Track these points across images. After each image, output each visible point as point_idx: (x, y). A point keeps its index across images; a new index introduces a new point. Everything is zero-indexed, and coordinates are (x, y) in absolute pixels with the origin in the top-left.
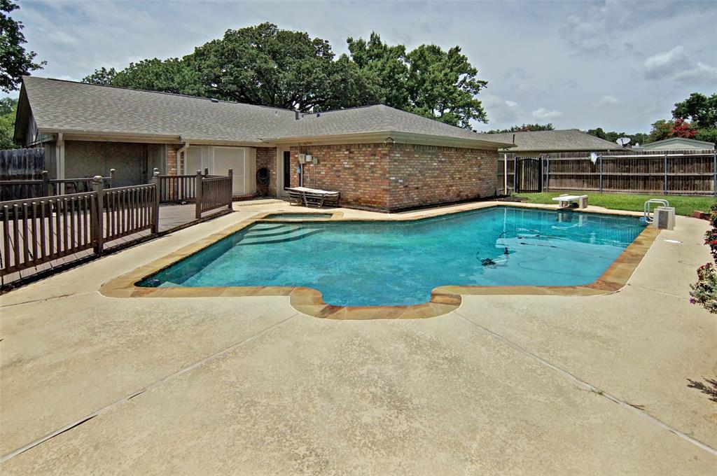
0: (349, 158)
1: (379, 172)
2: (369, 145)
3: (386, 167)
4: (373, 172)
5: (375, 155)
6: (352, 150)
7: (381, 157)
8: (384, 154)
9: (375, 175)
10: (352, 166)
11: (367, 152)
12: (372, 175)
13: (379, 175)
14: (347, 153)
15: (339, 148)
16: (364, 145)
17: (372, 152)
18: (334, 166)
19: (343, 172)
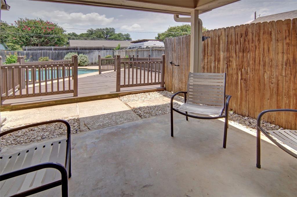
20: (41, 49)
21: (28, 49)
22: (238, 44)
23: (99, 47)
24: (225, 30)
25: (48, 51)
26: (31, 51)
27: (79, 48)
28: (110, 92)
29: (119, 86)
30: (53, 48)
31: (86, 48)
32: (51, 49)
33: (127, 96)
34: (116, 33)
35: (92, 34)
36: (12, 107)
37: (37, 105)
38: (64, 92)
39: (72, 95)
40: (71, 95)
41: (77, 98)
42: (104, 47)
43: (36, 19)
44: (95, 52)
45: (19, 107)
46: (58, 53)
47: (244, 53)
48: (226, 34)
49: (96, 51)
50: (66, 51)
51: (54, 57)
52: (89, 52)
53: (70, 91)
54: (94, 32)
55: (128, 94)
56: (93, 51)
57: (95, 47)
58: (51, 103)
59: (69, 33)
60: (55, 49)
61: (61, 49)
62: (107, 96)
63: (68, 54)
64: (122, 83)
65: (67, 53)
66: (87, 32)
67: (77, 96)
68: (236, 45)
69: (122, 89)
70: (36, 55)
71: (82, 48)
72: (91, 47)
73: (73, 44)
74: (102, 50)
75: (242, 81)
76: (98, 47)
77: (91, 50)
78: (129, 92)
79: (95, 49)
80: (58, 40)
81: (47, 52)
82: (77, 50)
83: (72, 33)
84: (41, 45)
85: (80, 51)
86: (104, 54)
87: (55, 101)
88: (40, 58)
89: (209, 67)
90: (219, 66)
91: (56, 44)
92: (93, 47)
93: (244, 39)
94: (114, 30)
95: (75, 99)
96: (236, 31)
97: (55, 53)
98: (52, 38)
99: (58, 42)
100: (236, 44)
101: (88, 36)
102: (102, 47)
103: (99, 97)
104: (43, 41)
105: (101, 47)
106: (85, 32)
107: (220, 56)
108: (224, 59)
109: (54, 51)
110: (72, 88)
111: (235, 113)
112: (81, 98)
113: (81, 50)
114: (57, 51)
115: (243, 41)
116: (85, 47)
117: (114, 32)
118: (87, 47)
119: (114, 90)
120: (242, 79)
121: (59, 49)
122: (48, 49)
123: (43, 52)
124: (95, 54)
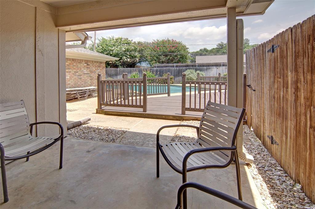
0: (87, 68)
2: (97, 62)
5: (100, 67)
6: (89, 63)
7: (102, 68)
10: (89, 72)
11: (97, 65)
14: (86, 65)
15: (80, 61)
16: (95, 62)
17: (99, 66)
18: (77, 72)
19: (84, 76)
20: (166, 67)
22: (306, 57)
23: (217, 63)
24: (292, 31)
25: (171, 68)
27: (197, 65)
28: (176, 114)
29: (184, 109)
30: (175, 65)
31: (204, 65)
32: (174, 67)
33: (191, 121)
34: (250, 44)
35: (222, 48)
36: (106, 112)
37: (119, 113)
38: (136, 106)
39: (142, 110)
40: (140, 110)
41: (145, 114)
42: (223, 63)
43: (164, 39)
44: (213, 69)
45: (109, 113)
46: (179, 69)
47: (312, 74)
48: (293, 39)
50: (185, 68)
51: (175, 74)
52: (207, 69)
53: (140, 106)
54: (224, 46)
55: (193, 120)
56: (211, 67)
57: (213, 63)
58: (127, 114)
59: (201, 49)
60: (177, 66)
61: (182, 66)
62: (171, 117)
63: (186, 71)
64: (187, 106)
65: (186, 69)
66: (217, 47)
67: (146, 112)
68: (304, 59)
69: (187, 112)
70: (163, 72)
71: (200, 65)
72: (209, 63)
73: (200, 60)
74: (221, 66)
75: (312, 130)
77: (209, 66)
78: (195, 118)
79: (213, 66)
80: (180, 57)
81: (170, 70)
82: (195, 67)
83: (203, 48)
84: (168, 63)
85: (198, 68)
86: (223, 71)
87: (130, 113)
88: (164, 75)
89: (279, 96)
90: (287, 97)
91: (179, 62)
92: (211, 63)
93: (312, 47)
94: (248, 41)
95: (143, 114)
96: (303, 32)
97: (177, 69)
98: (176, 56)
99: (181, 59)
100: (303, 56)
101: (218, 50)
102: (221, 63)
103: (164, 117)
104: (169, 59)
105: (219, 63)
106: (215, 47)
107: (288, 79)
108: (292, 84)
109: (175, 68)
110: (142, 104)
111: (302, 189)
112: (148, 114)
113: (199, 66)
114: (177, 68)
115: (311, 50)
116: (203, 63)
117: (249, 44)
118: (205, 63)
119: (179, 112)
120: (311, 127)
121: (180, 66)
122: (171, 66)
123: (168, 69)
124: (213, 72)
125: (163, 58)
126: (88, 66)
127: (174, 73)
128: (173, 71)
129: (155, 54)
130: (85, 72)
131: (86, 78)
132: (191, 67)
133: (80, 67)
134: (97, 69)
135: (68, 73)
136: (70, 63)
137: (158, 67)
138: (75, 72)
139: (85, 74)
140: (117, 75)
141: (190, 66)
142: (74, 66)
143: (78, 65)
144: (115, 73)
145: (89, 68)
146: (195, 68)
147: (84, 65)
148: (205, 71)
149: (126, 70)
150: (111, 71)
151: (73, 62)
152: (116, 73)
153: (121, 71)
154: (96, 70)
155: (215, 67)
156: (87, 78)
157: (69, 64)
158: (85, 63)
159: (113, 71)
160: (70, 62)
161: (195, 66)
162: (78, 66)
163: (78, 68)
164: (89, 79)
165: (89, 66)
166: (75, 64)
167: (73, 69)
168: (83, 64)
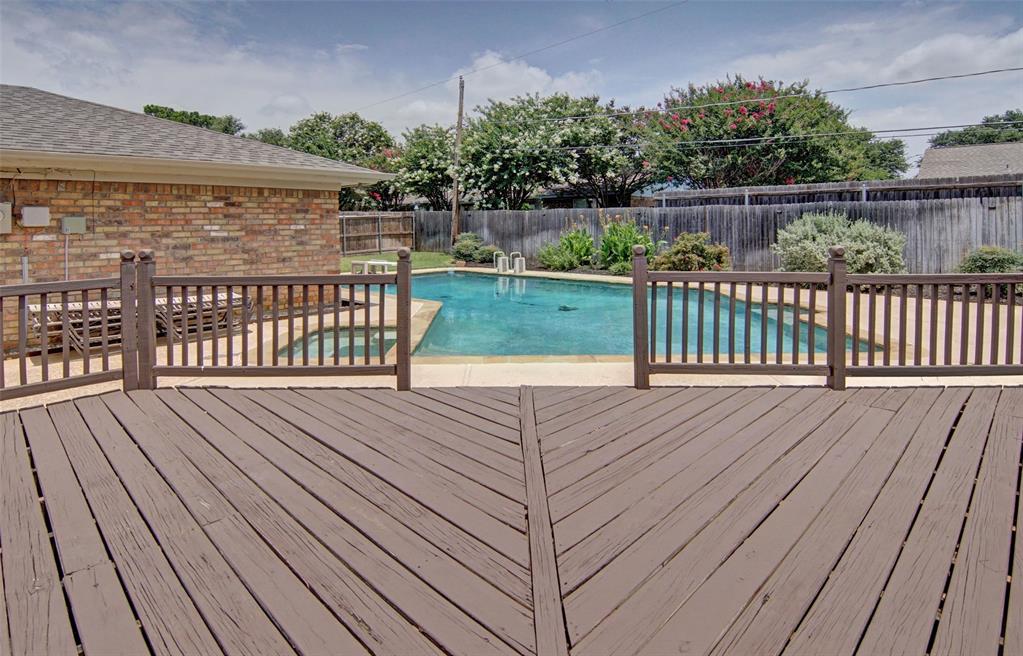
0: (226, 216)
1: (318, 242)
2: (290, 193)
3: (333, 232)
4: (301, 243)
5: (306, 211)
6: (235, 199)
7: (322, 216)
8: (328, 211)
9: (308, 248)
10: (238, 234)
11: (285, 205)
12: (300, 248)
13: (318, 247)
14: (220, 204)
15: (188, 192)
16: (274, 191)
17: (298, 206)
18: (167, 235)
19: (205, 248)
21: (667, 200)
23: (990, 178)
25: (727, 208)
26: (673, 208)
27: (864, 189)
30: (747, 194)
31: (906, 189)
32: (741, 201)
44: (963, 212)
46: (767, 213)
49: (968, 206)
50: (800, 205)
51: (747, 235)
52: (921, 211)
56: (947, 201)
57: (961, 181)
60: (756, 199)
61: (780, 196)
71: (882, 191)
72: (938, 182)
76: (984, 178)
77: (937, 196)
79: (962, 193)
80: (791, 157)
81: (721, 213)
82: (852, 199)
85: (868, 204)
91: (786, 175)
92: (949, 180)
97: (753, 214)
99: (797, 165)
104: (734, 165)
113: (875, 199)
114: (759, 207)
121: (771, 199)
122: (730, 198)
123: (711, 212)
124: (964, 225)
125: (699, 165)
126: (232, 210)
127: (741, 231)
128: (735, 224)
129: (669, 148)
130: (213, 234)
131: (222, 257)
132: (830, 199)
133: (184, 214)
134: (290, 219)
135: (115, 238)
136: (123, 201)
137: (671, 203)
138: (153, 235)
139: (213, 240)
140: (522, 237)
141: (826, 196)
142: (154, 210)
143: (171, 208)
144: (515, 227)
145: (239, 216)
146: (848, 204)
147: (209, 205)
148: (911, 223)
149: (553, 218)
150: (505, 219)
151: (142, 196)
152: (521, 227)
153: (533, 220)
154: (279, 224)
155: (975, 201)
156: (228, 256)
157: (118, 204)
158: (216, 199)
159: (510, 222)
160: (127, 197)
161: (855, 196)
162: (174, 210)
163: (171, 221)
164: (241, 262)
165: (243, 211)
166: (155, 204)
167: (142, 223)
168: (205, 202)
